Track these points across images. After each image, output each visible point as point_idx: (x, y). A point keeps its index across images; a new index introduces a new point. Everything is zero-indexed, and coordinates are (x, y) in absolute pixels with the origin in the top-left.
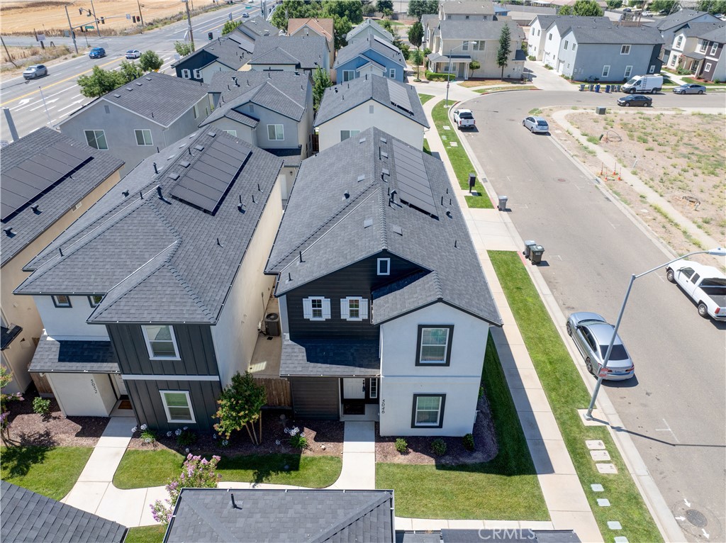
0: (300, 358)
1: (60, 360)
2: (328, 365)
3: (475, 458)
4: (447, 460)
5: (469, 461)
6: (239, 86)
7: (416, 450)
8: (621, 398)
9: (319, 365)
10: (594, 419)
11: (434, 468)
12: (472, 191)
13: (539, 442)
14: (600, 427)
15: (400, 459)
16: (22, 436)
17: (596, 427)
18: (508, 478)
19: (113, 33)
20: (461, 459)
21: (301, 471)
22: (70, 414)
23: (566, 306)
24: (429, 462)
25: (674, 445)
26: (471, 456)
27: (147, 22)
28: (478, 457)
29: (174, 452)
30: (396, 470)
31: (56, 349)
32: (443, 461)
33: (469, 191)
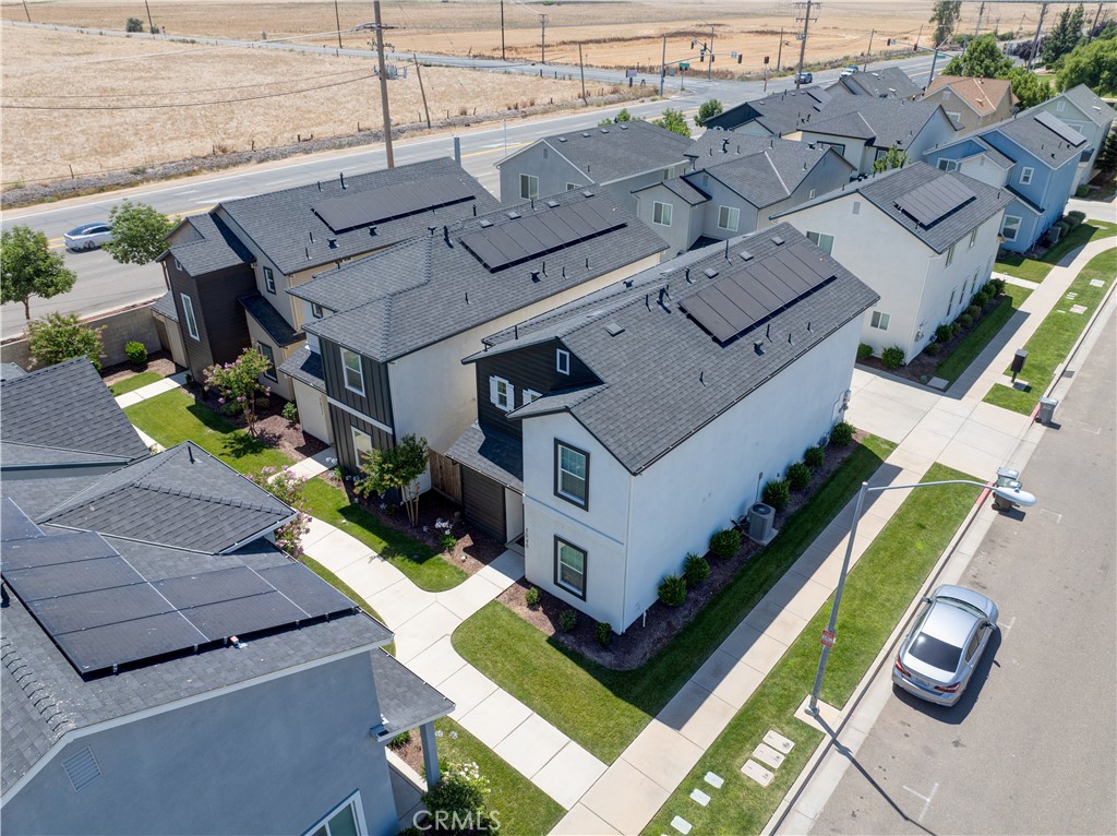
0: (474, 445)
1: (302, 368)
2: (493, 464)
3: (600, 657)
4: (568, 640)
5: (589, 655)
6: (726, 152)
7: (545, 612)
8: (903, 723)
9: (486, 460)
10: (817, 717)
11: (545, 639)
12: (1016, 380)
13: (704, 693)
14: (814, 730)
15: (523, 611)
16: (262, 431)
17: (808, 726)
18: (614, 698)
19: (729, 76)
20: (583, 648)
21: (421, 567)
22: (307, 431)
23: (976, 580)
24: (548, 629)
25: (907, 819)
26: (598, 651)
27: (787, 65)
28: (607, 659)
29: (346, 496)
30: (505, 616)
31: (306, 357)
32: (562, 638)
33: (1011, 378)
